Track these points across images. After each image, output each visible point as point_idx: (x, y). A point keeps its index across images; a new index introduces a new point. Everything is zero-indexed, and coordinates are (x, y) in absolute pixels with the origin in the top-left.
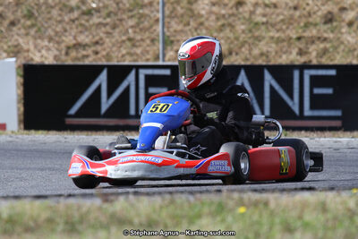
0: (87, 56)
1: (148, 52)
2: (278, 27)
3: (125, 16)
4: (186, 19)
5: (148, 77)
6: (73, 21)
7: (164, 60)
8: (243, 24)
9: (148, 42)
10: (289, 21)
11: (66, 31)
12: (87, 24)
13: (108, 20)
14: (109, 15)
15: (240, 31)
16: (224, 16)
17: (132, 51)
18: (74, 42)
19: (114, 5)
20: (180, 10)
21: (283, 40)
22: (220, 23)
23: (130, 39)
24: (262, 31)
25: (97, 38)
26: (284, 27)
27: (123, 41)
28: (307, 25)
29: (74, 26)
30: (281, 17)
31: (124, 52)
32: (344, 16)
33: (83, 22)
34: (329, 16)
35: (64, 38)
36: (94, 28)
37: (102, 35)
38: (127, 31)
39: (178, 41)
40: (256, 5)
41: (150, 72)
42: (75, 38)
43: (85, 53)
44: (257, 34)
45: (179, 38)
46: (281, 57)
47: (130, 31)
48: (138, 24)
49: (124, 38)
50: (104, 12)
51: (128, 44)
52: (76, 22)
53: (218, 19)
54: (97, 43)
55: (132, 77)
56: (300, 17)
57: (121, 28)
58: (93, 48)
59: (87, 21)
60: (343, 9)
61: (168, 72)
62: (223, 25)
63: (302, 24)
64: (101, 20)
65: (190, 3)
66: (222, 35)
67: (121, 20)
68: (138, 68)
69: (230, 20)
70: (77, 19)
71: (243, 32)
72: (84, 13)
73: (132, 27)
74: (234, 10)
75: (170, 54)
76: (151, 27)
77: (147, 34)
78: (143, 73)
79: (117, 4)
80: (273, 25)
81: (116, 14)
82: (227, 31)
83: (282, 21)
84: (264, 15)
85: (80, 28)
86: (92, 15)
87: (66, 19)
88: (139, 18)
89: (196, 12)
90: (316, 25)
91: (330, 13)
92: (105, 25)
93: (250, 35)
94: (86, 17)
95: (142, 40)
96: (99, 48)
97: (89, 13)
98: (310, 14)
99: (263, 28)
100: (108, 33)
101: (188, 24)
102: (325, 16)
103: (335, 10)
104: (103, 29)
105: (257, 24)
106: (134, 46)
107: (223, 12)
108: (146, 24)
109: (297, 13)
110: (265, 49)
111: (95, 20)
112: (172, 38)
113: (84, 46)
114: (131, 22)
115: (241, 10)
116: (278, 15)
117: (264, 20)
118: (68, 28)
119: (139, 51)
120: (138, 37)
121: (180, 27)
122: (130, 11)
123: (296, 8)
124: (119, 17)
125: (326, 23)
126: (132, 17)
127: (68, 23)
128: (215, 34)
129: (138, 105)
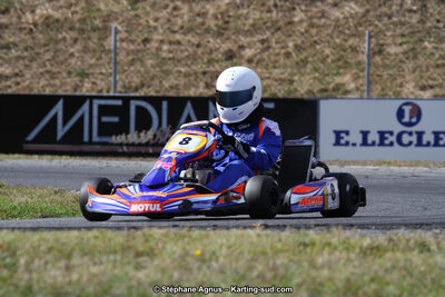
0: (10, 87)
1: (65, 84)
2: (183, 62)
3: (42, 51)
4: (98, 55)
5: (101, 108)
8: (151, 59)
9: (64, 75)
10: (194, 58)
12: (6, 57)
13: (26, 54)
14: (26, 49)
15: (149, 66)
16: (132, 51)
17: (52, 82)
19: (31, 40)
20: (91, 45)
21: (190, 75)
22: (130, 58)
23: (48, 72)
24: (169, 66)
25: (17, 71)
26: (189, 62)
27: (42, 74)
28: (210, 62)
30: (186, 53)
32: (243, 53)
34: (229, 54)
36: (13, 61)
37: (22, 68)
38: (45, 66)
39: (93, 74)
40: (162, 42)
41: (103, 102)
43: (8, 83)
44: (165, 68)
46: (189, 89)
47: (47, 64)
48: (53, 58)
49: (41, 70)
50: (21, 46)
51: (47, 76)
53: (128, 54)
54: (17, 75)
55: (86, 107)
56: (203, 53)
57: (39, 61)
58: (13, 80)
59: (6, 54)
60: (242, 47)
61: (119, 103)
62: (133, 60)
63: (205, 60)
64: (19, 53)
65: (99, 39)
66: (132, 68)
67: (38, 54)
68: (92, 98)
69: (140, 55)
71: (152, 66)
73: (49, 60)
74: (142, 46)
76: (66, 60)
77: (63, 67)
78: (96, 103)
79: (33, 38)
80: (179, 61)
81: (33, 49)
82: (138, 63)
83: (188, 57)
84: (170, 52)
86: (9, 48)
88: (55, 52)
90: (217, 61)
91: (230, 50)
92: (23, 58)
93: (158, 69)
94: (5, 51)
95: (59, 73)
96: (19, 79)
97: (7, 47)
98: (211, 52)
99: (170, 62)
100: (26, 66)
101: (101, 58)
102: (226, 53)
103: (235, 48)
104: (21, 61)
105: (164, 59)
106: (53, 78)
107: (132, 47)
108: (61, 58)
109: (200, 51)
110: (174, 82)
111: (14, 52)
112: (87, 71)
113: (6, 78)
114: (48, 56)
115: (148, 46)
116: (182, 51)
117: (171, 55)
119: (57, 82)
120: (55, 70)
121: (93, 61)
122: (45, 45)
123: (198, 46)
124: (37, 50)
125: (226, 60)
126: (48, 51)
128: (126, 68)
129: (91, 132)
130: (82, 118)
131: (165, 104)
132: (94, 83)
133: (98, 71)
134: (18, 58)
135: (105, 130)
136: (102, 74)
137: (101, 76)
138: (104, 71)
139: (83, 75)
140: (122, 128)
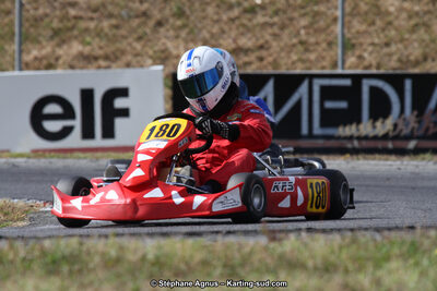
0: (249, 63)
1: (323, 58)
3: (296, 15)
4: (371, 17)
5: (324, 89)
6: (232, 20)
7: (343, 68)
9: (324, 45)
11: (223, 32)
12: (249, 24)
13: (276, 19)
14: (276, 13)
16: (417, 14)
17: (304, 57)
18: (233, 46)
19: (283, 1)
20: (363, 7)
22: (413, 22)
23: (301, 43)
25: (261, 42)
27: (294, 45)
29: (234, 26)
31: (294, 57)
33: (245, 21)
35: (221, 41)
36: (258, 29)
37: (268, 37)
38: (298, 33)
39: (361, 44)
41: (326, 82)
42: (235, 41)
43: (246, 59)
45: (362, 40)
47: (303, 32)
48: (311, 24)
49: (295, 41)
50: (270, 10)
51: (300, 48)
52: (237, 22)
53: (410, 17)
54: (261, 47)
55: (304, 88)
57: (291, 29)
58: (258, 54)
59: (250, 20)
61: (348, 82)
62: (417, 25)
64: (267, 19)
66: (414, 36)
67: (291, 19)
68: (312, 77)
69: (426, 18)
70: (237, 18)
72: (246, 11)
73: (304, 27)
74: (431, 7)
75: (352, 60)
76: (328, 26)
77: (323, 36)
78: (317, 83)
81: (285, 12)
82: (422, 31)
85: (241, 29)
86: (256, 12)
87: (225, 17)
88: (314, 17)
89: (383, 9)
92: (272, 25)
94: (249, 16)
95: (317, 43)
96: (264, 53)
97: (253, 10)
100: (274, 35)
101: (373, 23)
104: (270, 31)
106: (307, 50)
107: (417, 8)
108: (322, 24)
111: (260, 19)
112: (354, 41)
113: (247, 51)
114: (304, 22)
118: (226, 28)
119: (312, 56)
120: (312, 40)
121: (363, 27)
122: (303, 8)
124: (290, 13)
126: (304, 15)
127: (226, 23)
128: (407, 36)
129: (311, 122)
130: (298, 104)
131: (408, 84)
132: (360, 57)
133: (369, 41)
134: (264, 25)
135: (329, 118)
136: (373, 44)
137: (370, 49)
138: (376, 41)
139: (348, 46)
140: (353, 116)
